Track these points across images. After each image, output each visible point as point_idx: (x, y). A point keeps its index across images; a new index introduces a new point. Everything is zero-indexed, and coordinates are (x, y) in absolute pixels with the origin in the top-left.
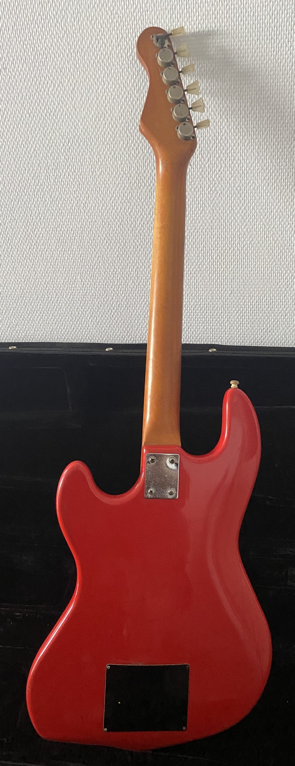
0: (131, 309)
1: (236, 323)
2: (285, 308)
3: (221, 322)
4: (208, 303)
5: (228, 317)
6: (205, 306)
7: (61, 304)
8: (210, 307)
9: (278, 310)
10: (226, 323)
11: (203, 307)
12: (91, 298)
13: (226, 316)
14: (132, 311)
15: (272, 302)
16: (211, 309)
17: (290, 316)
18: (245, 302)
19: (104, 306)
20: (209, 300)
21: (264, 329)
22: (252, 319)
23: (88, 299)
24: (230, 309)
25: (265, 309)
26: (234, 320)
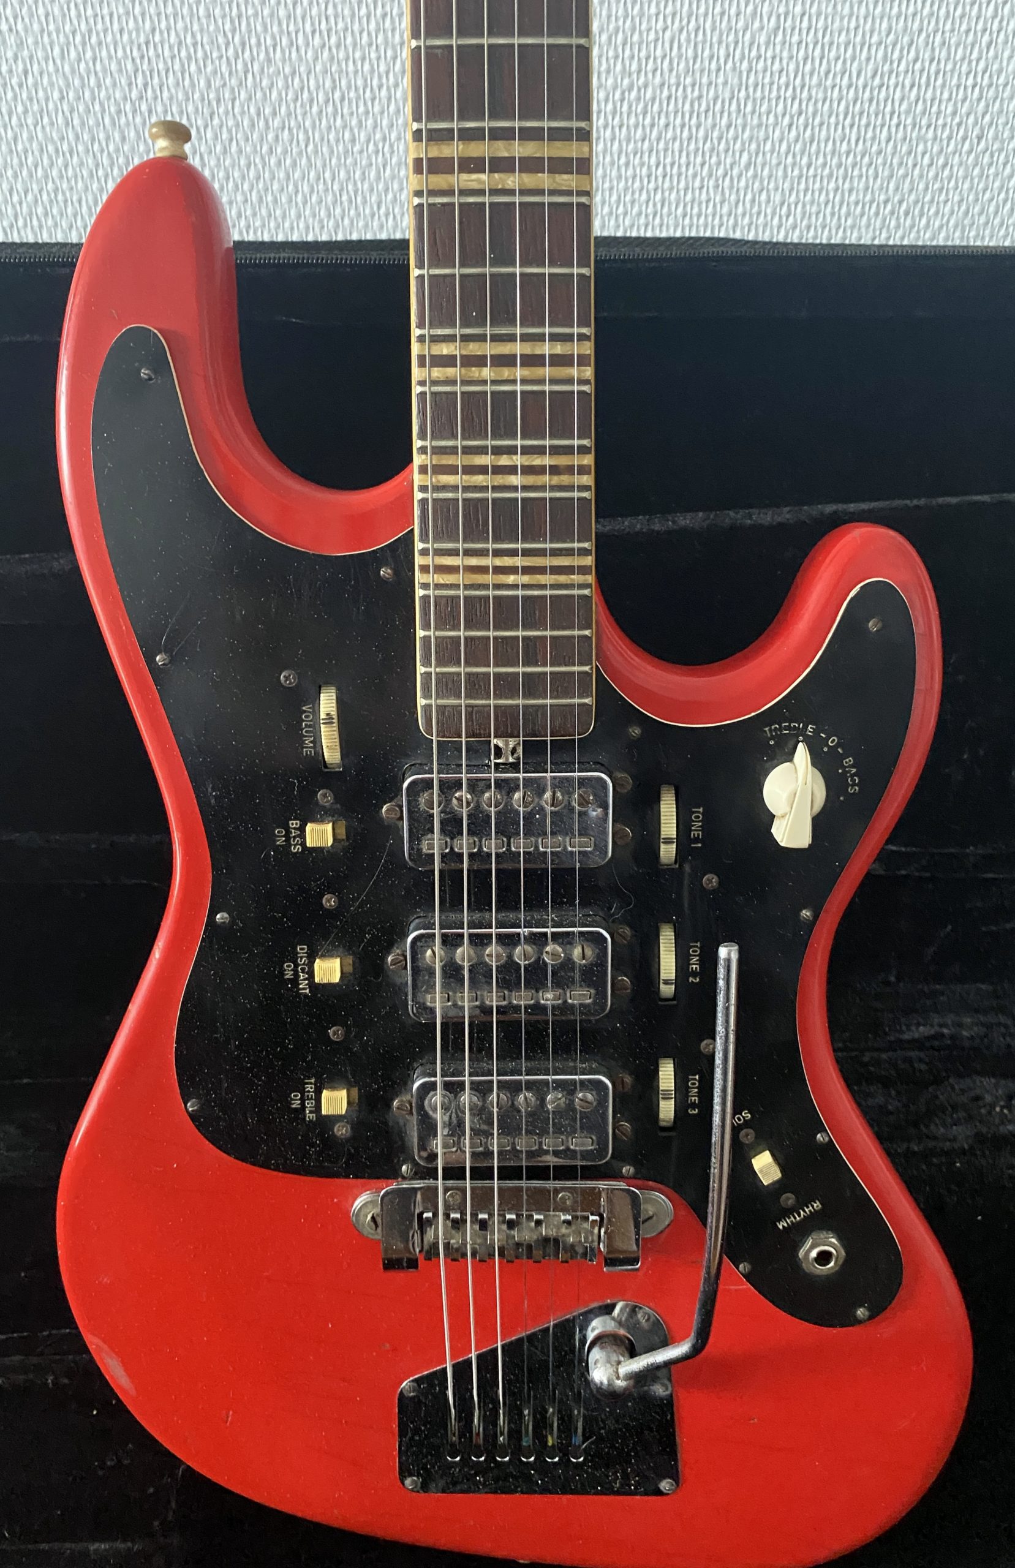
0: (352, 114)
1: (780, 173)
2: (983, 103)
3: (720, 172)
4: (678, 76)
5: (753, 146)
6: (665, 93)
7: (41, 94)
8: (685, 97)
9: (954, 113)
10: (740, 176)
11: (653, 99)
12: (173, 57)
13: (743, 144)
14: (354, 122)
15: (937, 73)
16: (687, 107)
17: (996, 138)
18: (828, 73)
19: (233, 100)
20: (682, 65)
21: (886, 202)
22: (848, 153)
23: (161, 66)
24: (764, 108)
25: (904, 107)
26: (774, 162)
